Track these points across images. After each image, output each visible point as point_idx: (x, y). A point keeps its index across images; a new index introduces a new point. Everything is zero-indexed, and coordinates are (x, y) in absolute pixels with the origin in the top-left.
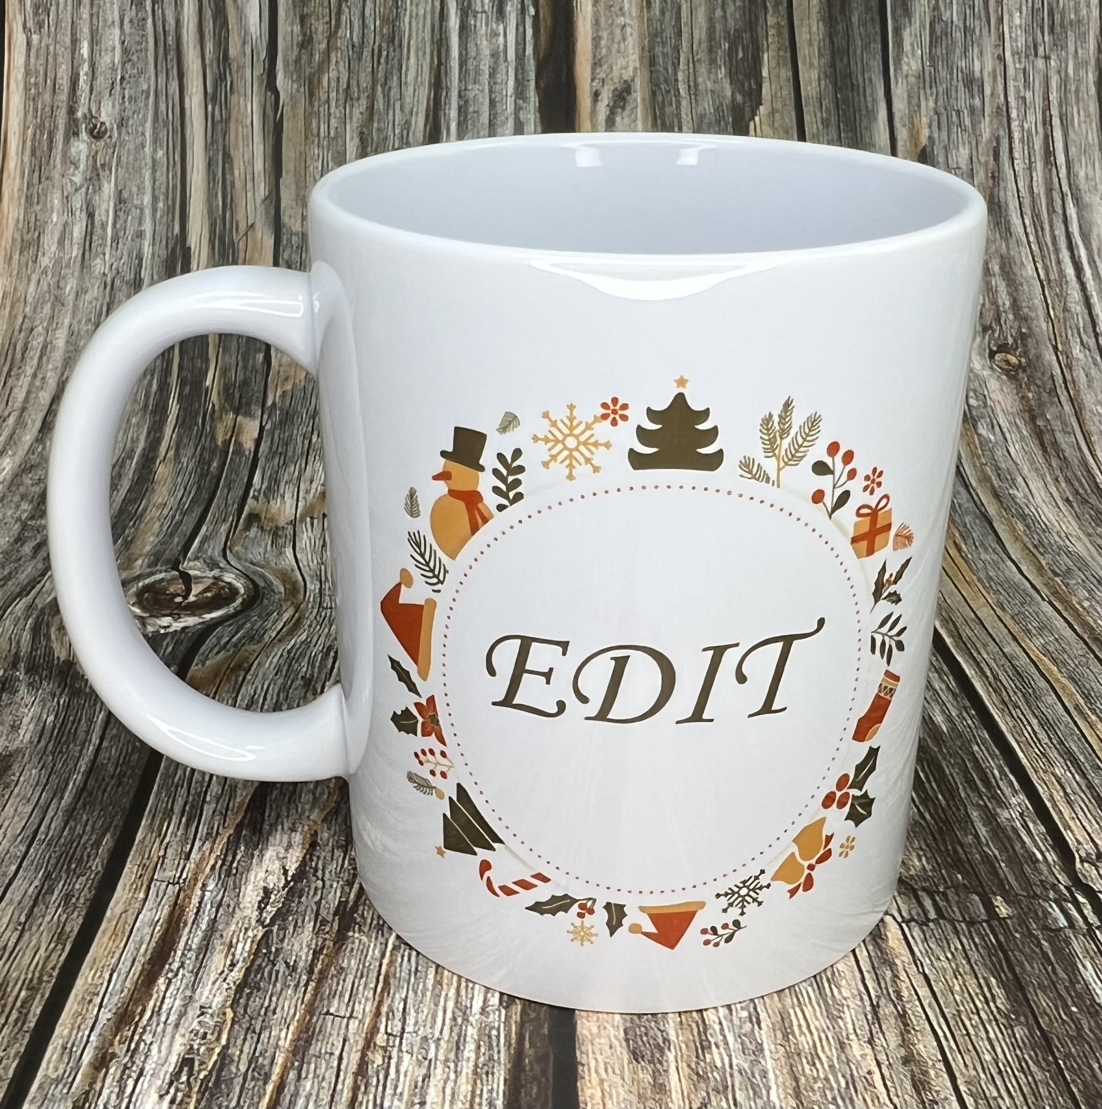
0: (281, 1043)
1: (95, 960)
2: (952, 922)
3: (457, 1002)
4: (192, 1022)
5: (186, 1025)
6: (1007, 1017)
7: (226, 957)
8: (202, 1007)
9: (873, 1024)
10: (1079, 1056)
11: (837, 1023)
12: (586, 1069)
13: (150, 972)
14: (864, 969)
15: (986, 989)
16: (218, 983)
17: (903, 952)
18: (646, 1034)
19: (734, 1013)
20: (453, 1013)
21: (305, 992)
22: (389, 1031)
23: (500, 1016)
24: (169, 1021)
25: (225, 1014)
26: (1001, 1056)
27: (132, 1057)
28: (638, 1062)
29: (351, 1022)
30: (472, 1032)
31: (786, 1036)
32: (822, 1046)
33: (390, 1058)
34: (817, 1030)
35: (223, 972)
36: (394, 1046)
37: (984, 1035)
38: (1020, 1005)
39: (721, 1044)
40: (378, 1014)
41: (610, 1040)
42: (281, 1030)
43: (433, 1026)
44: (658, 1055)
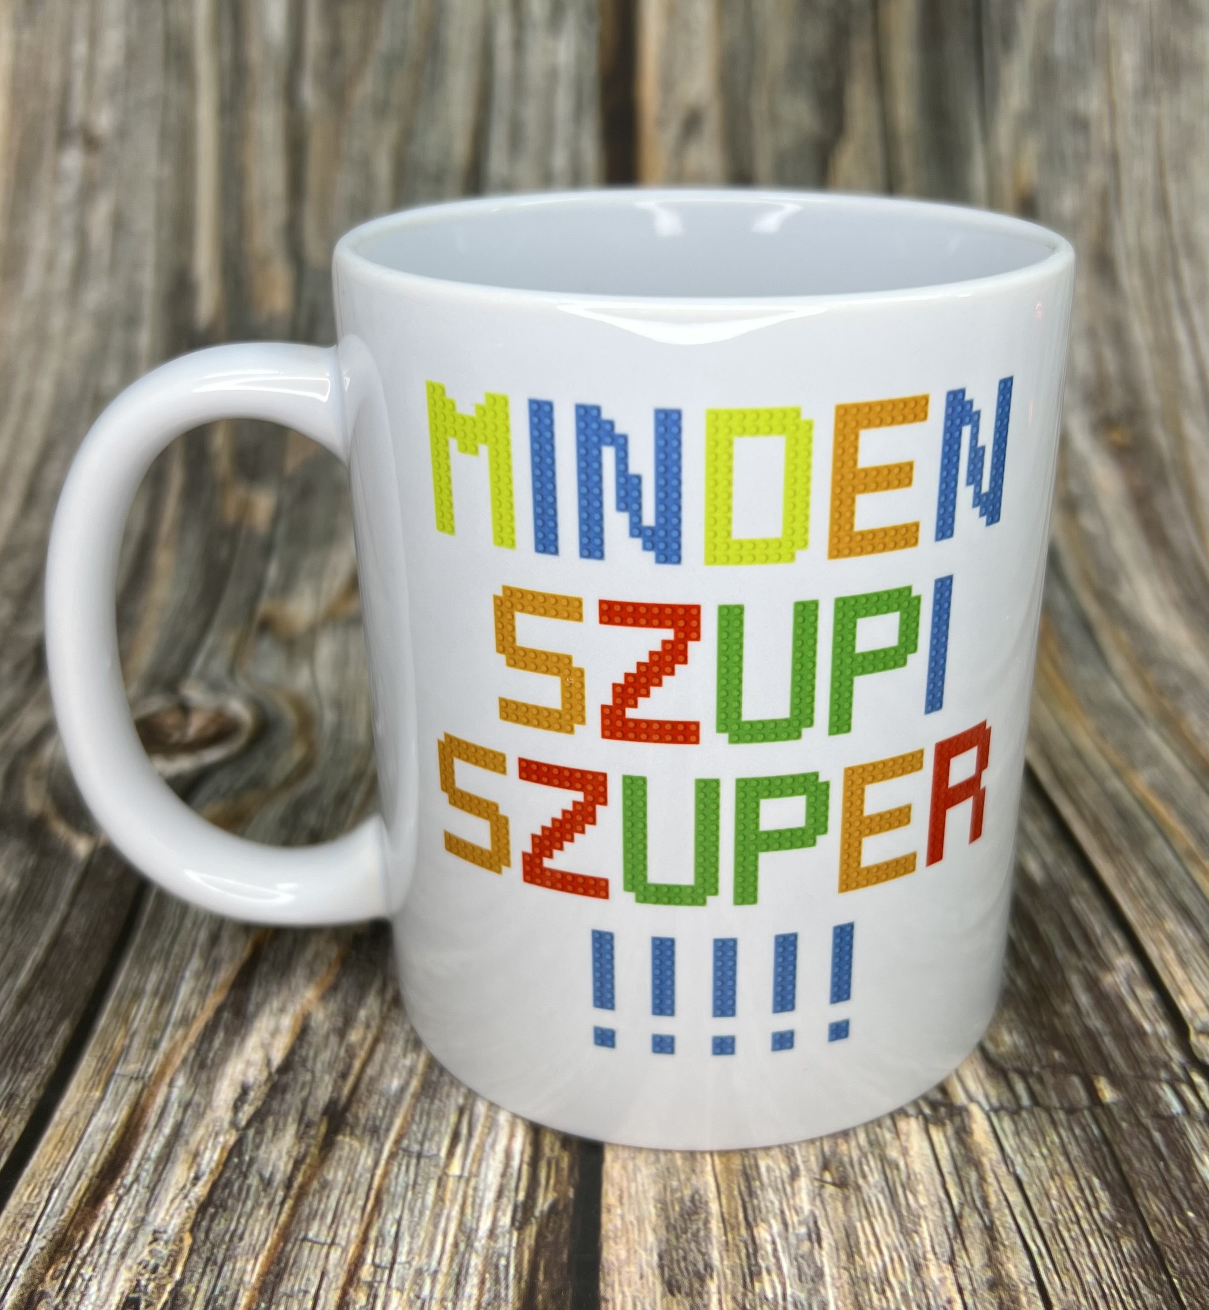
0: (247, 1278)
1: (33, 1176)
2: (1048, 1111)
3: (461, 1223)
4: (142, 1251)
5: (135, 1255)
6: (1112, 1227)
7: (190, 1168)
8: (155, 1232)
9: (955, 1238)
10: (1197, 1273)
11: (912, 1239)
12: (610, 1306)
13: (98, 1188)
15: (1087, 1192)
16: (177, 1202)
17: (990, 1147)
18: (685, 1259)
19: (791, 1230)
20: (455, 1237)
21: (280, 1213)
22: (377, 1261)
23: (510, 1240)
24: (115, 1250)
25: (181, 1240)
26: (1105, 1276)
27: (65, 1296)
28: (673, 1295)
29: (333, 1251)
30: (476, 1262)
31: (851, 1256)
32: (894, 1269)
33: (376, 1297)
34: (888, 1247)
35: (184, 1187)
36: (381, 1282)
38: (1127, 1209)
39: (774, 1269)
40: (365, 1240)
41: (641, 1268)
42: (247, 1261)
43: (429, 1256)
44: (697, 1285)
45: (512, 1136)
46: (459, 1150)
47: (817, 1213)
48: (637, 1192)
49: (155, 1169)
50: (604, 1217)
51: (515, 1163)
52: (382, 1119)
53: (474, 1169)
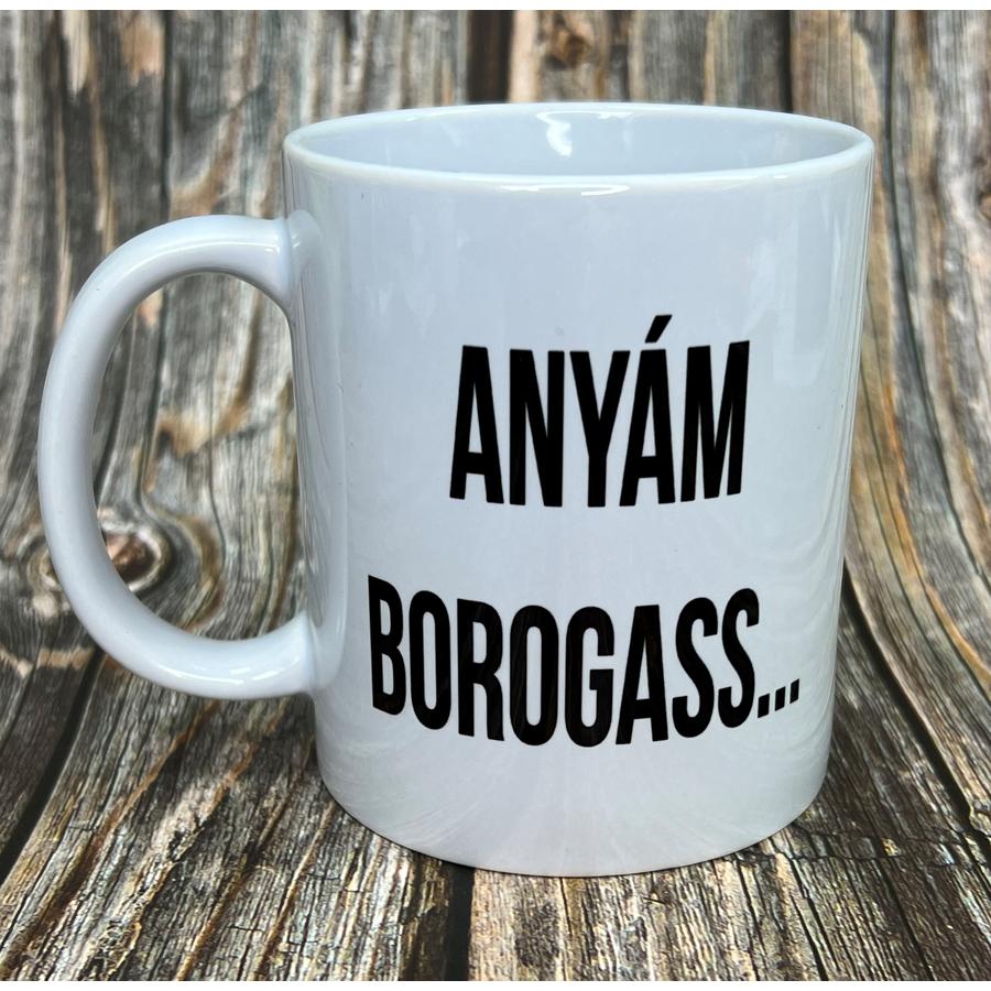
1: (9, 888)
2: (841, 860)
3: (358, 919)
4: (103, 931)
5: (96, 935)
6: (883, 933)
7: (136, 885)
8: (112, 922)
9: (755, 937)
10: (949, 962)
11: (720, 936)
12: (477, 971)
14: (751, 895)
15: (866, 912)
16: (127, 905)
18: (537, 944)
19: (622, 928)
20: (354, 927)
21: (211, 912)
22: (291, 940)
23: (398, 930)
24: (80, 932)
25: (134, 927)
26: (873, 963)
27: (44, 958)
28: (526, 965)
29: (255, 933)
30: (370, 942)
31: (669, 946)
32: (703, 955)
33: (291, 961)
34: (700, 941)
35: (133, 895)
36: (295, 952)
37: (859, 947)
38: (898, 924)
39: (607, 953)
40: (281, 928)
41: (502, 949)
42: (187, 939)
43: (333, 938)
44: (545, 960)
45: (399, 868)
46: (356, 875)
47: (644, 919)
48: (500, 904)
49: (108, 886)
50: (473, 918)
51: (402, 885)
52: (292, 855)
53: (368, 887)
